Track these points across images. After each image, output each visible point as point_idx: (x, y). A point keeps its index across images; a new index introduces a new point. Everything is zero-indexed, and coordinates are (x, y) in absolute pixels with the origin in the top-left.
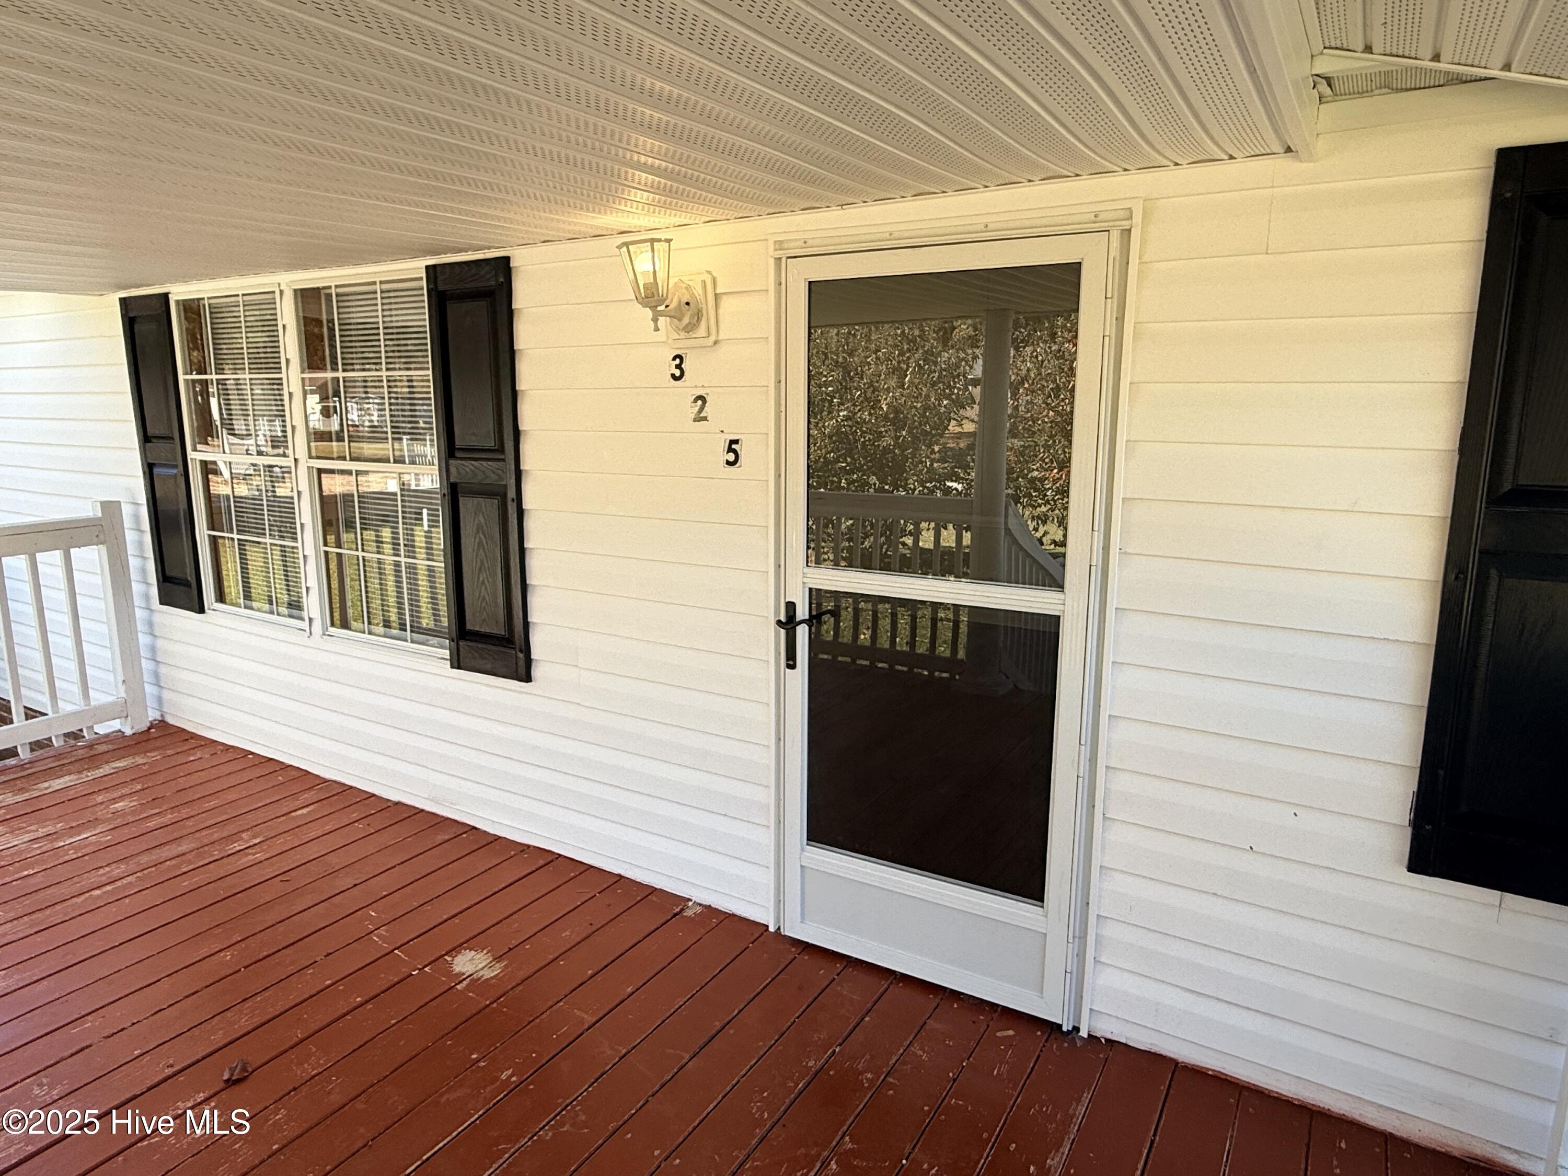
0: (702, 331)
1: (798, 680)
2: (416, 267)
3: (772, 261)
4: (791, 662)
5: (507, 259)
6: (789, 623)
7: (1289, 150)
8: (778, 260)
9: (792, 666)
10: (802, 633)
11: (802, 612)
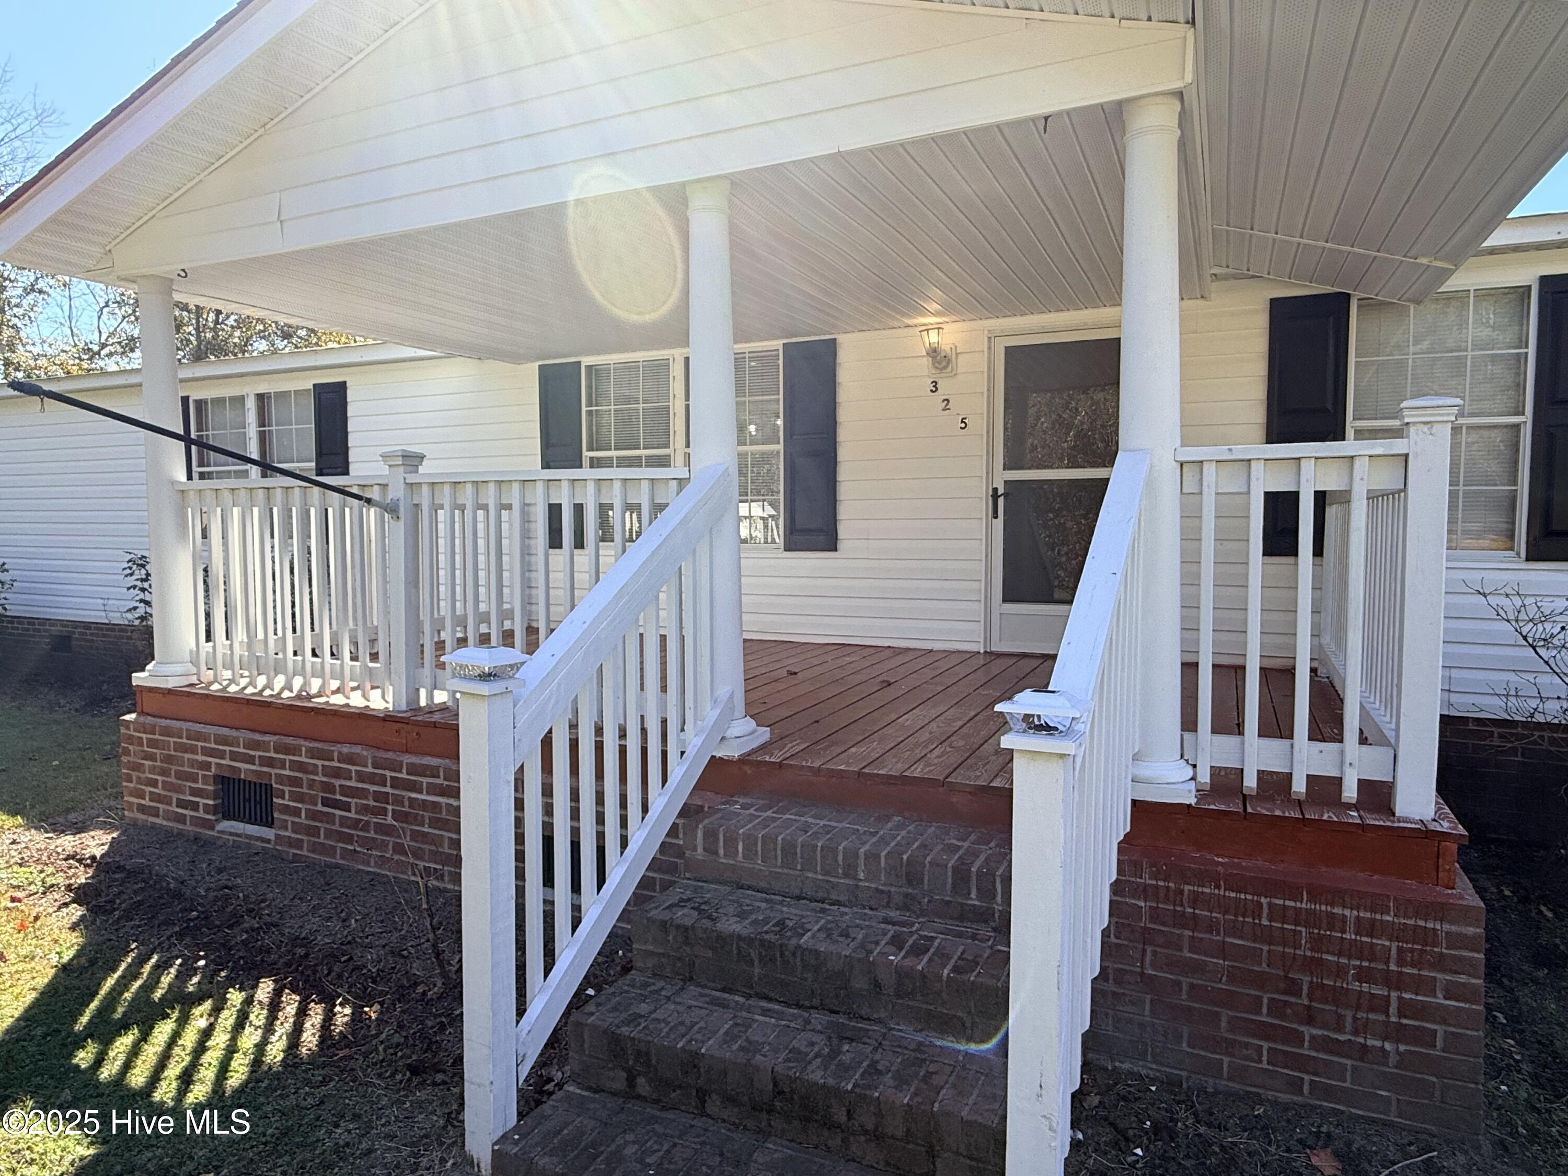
0: (949, 369)
1: (999, 523)
2: (778, 344)
3: (986, 340)
4: (995, 516)
5: (835, 339)
6: (995, 496)
7: (1202, 297)
8: (989, 338)
9: (996, 517)
10: (1001, 501)
11: (1001, 491)
